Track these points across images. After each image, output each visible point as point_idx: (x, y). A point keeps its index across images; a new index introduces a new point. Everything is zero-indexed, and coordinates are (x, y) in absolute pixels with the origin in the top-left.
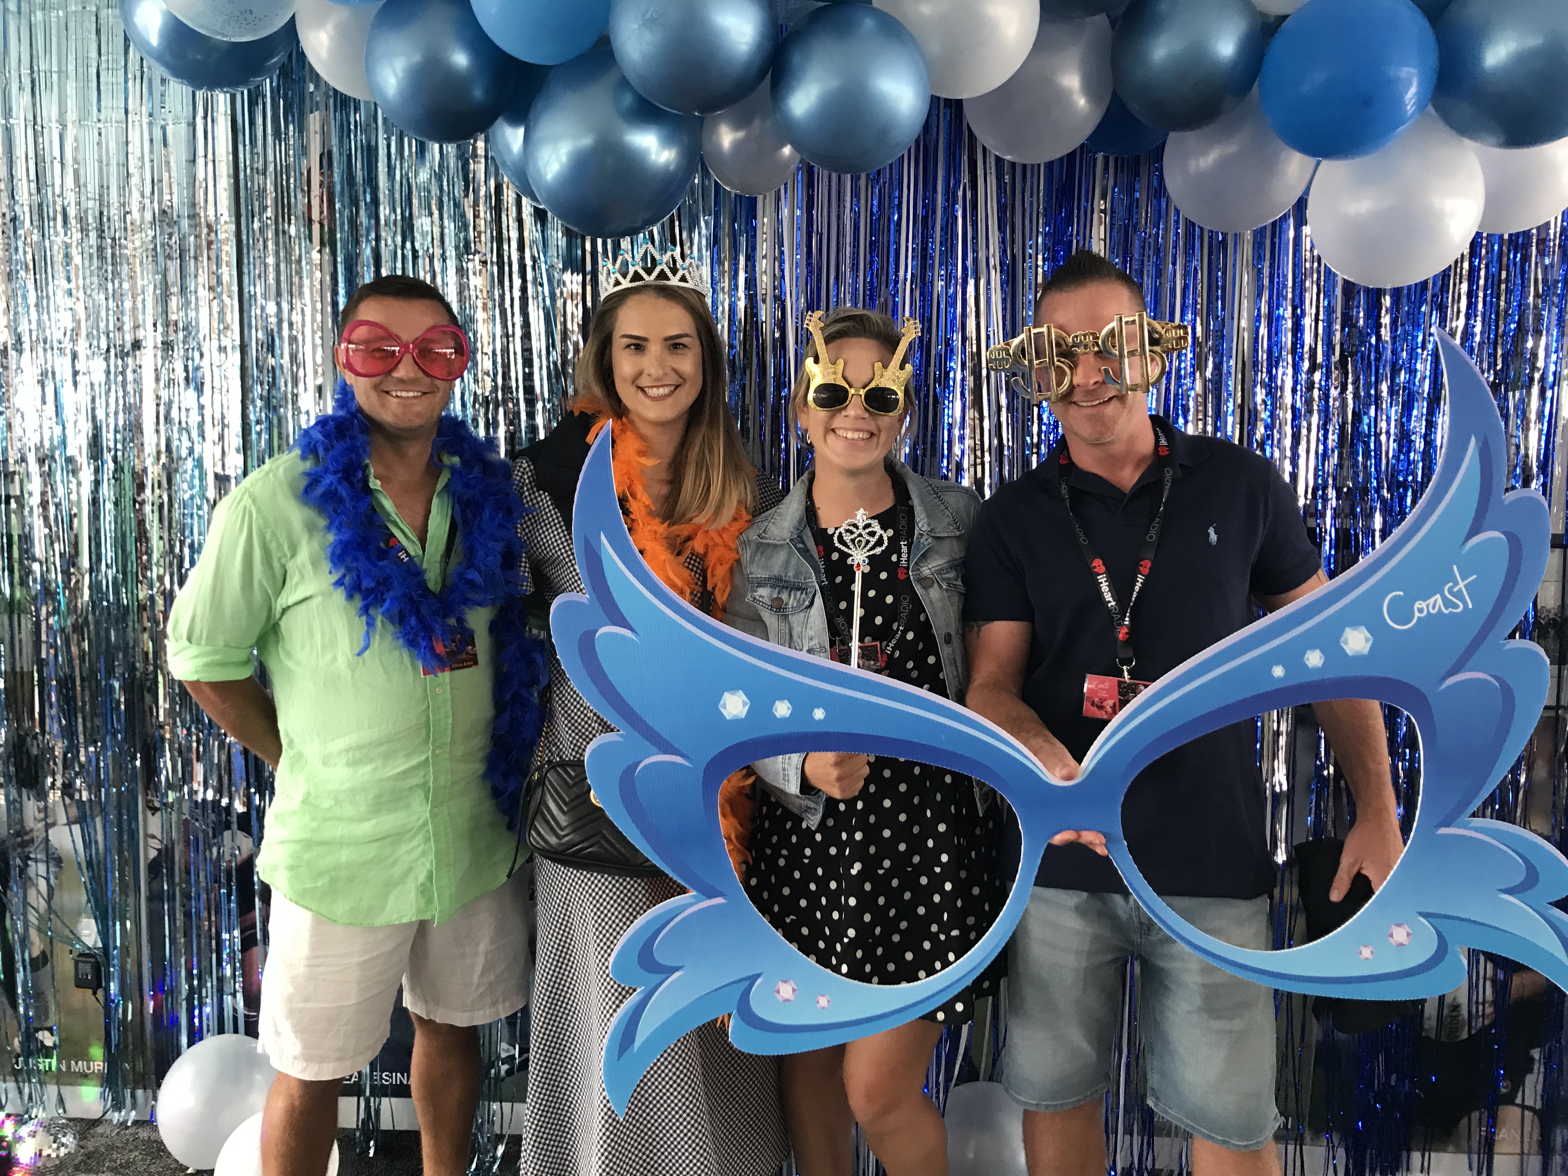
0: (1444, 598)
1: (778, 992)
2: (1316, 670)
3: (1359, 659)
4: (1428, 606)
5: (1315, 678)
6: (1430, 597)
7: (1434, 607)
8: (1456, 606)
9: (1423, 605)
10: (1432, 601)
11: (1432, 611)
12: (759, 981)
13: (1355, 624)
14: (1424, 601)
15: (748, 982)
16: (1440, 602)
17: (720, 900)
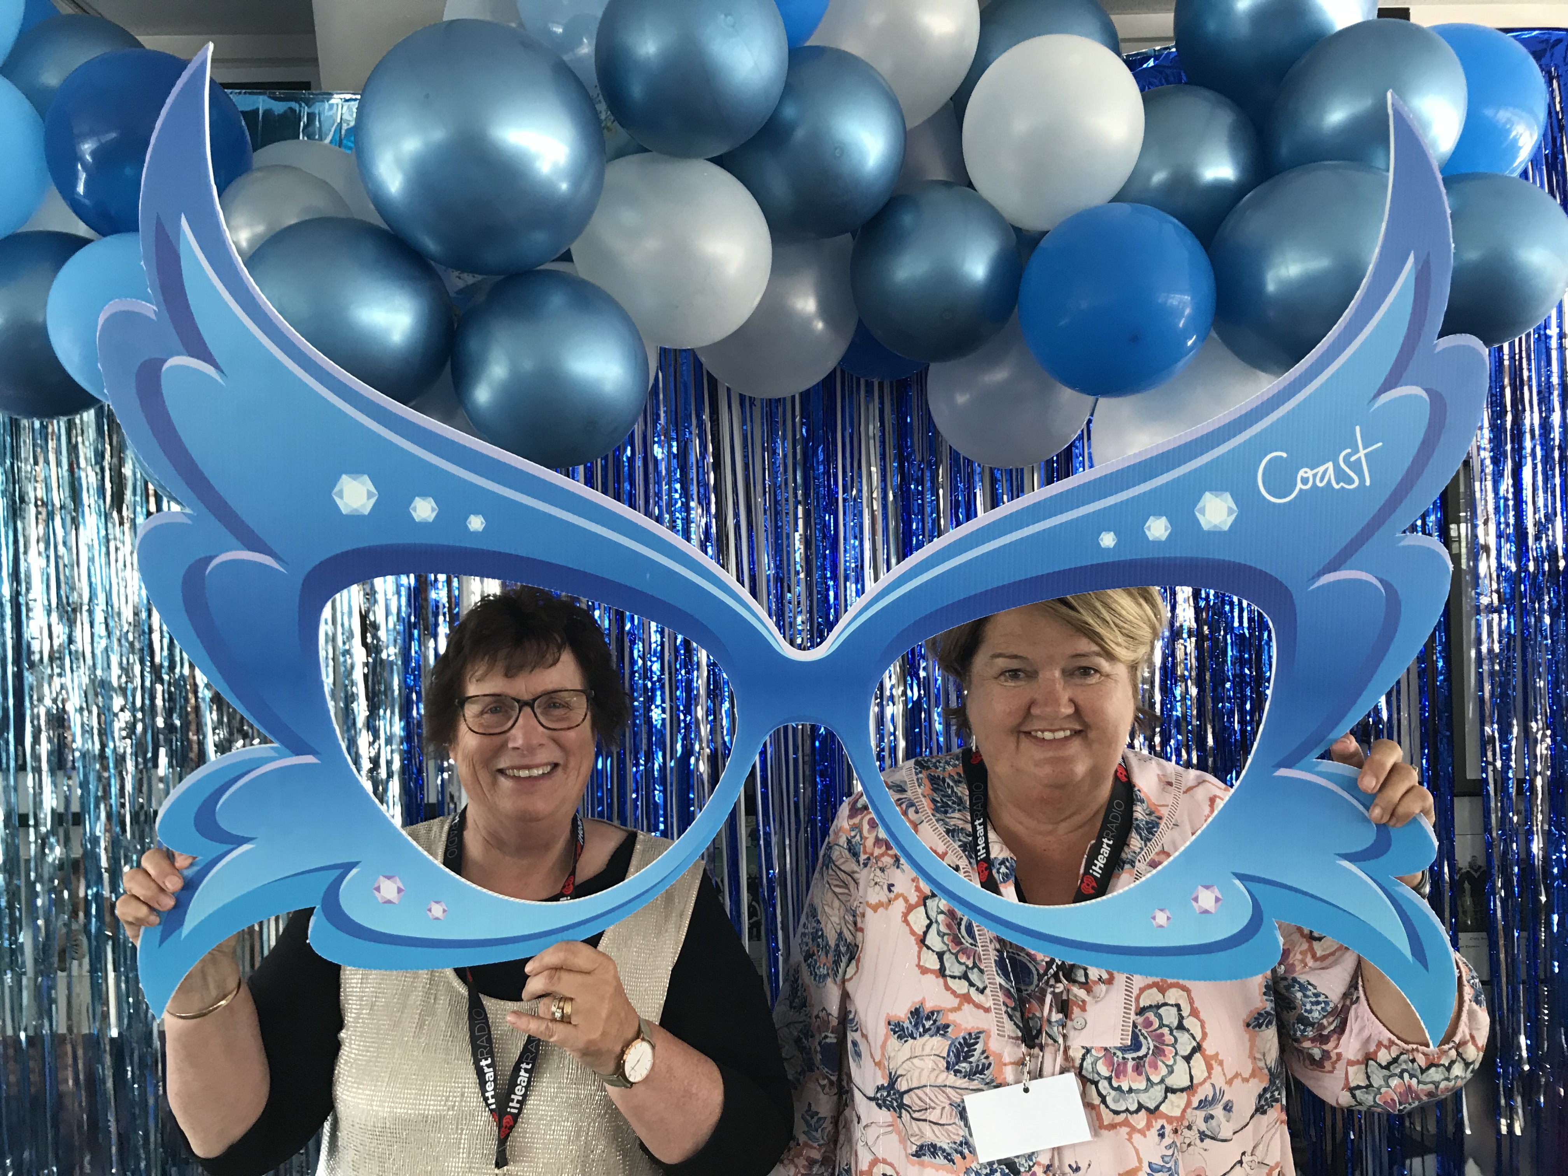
0: (1337, 467)
1: (378, 889)
2: (1157, 543)
3: (1215, 535)
5: (1154, 554)
6: (1318, 466)
7: (1322, 480)
8: (1351, 481)
9: (1310, 474)
10: (1321, 469)
11: (1318, 483)
12: (354, 871)
13: (1217, 489)
14: (1312, 469)
16: (1331, 471)
17: (310, 759)
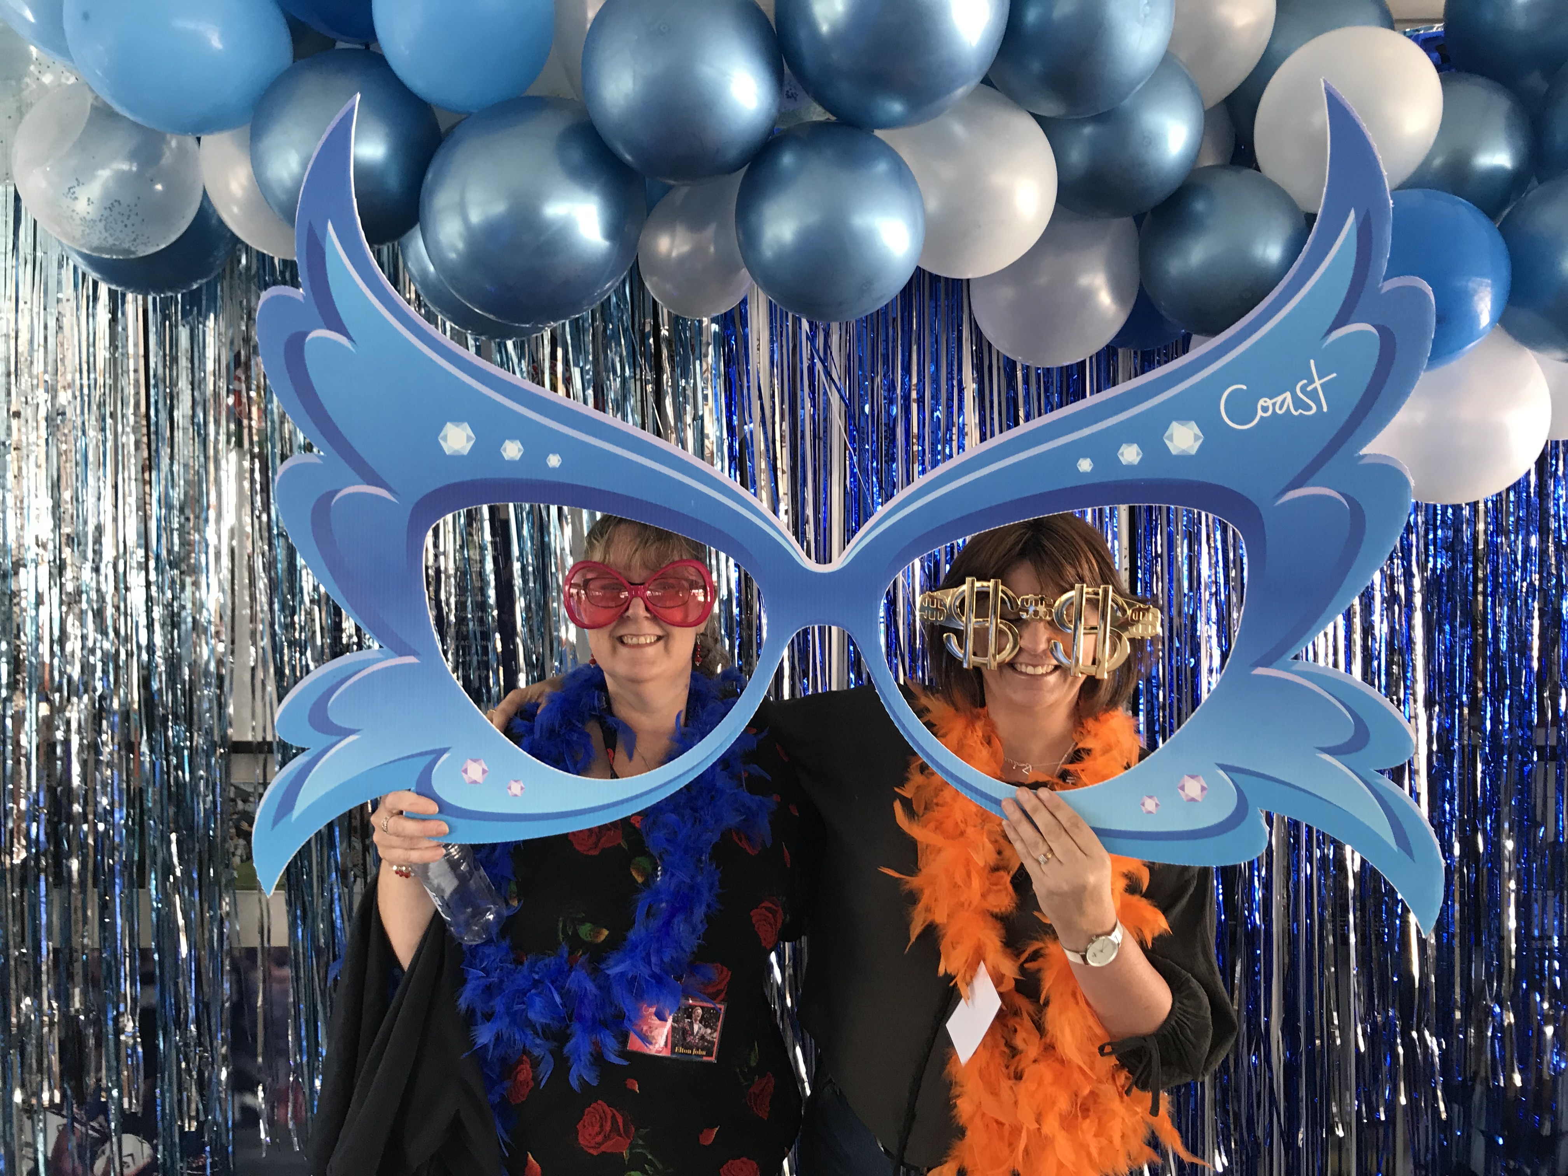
0: (1294, 396)
2: (1130, 467)
3: (1184, 459)
4: (1274, 404)
5: (1128, 477)
11: (1277, 410)
13: (1183, 418)
15: (433, 756)
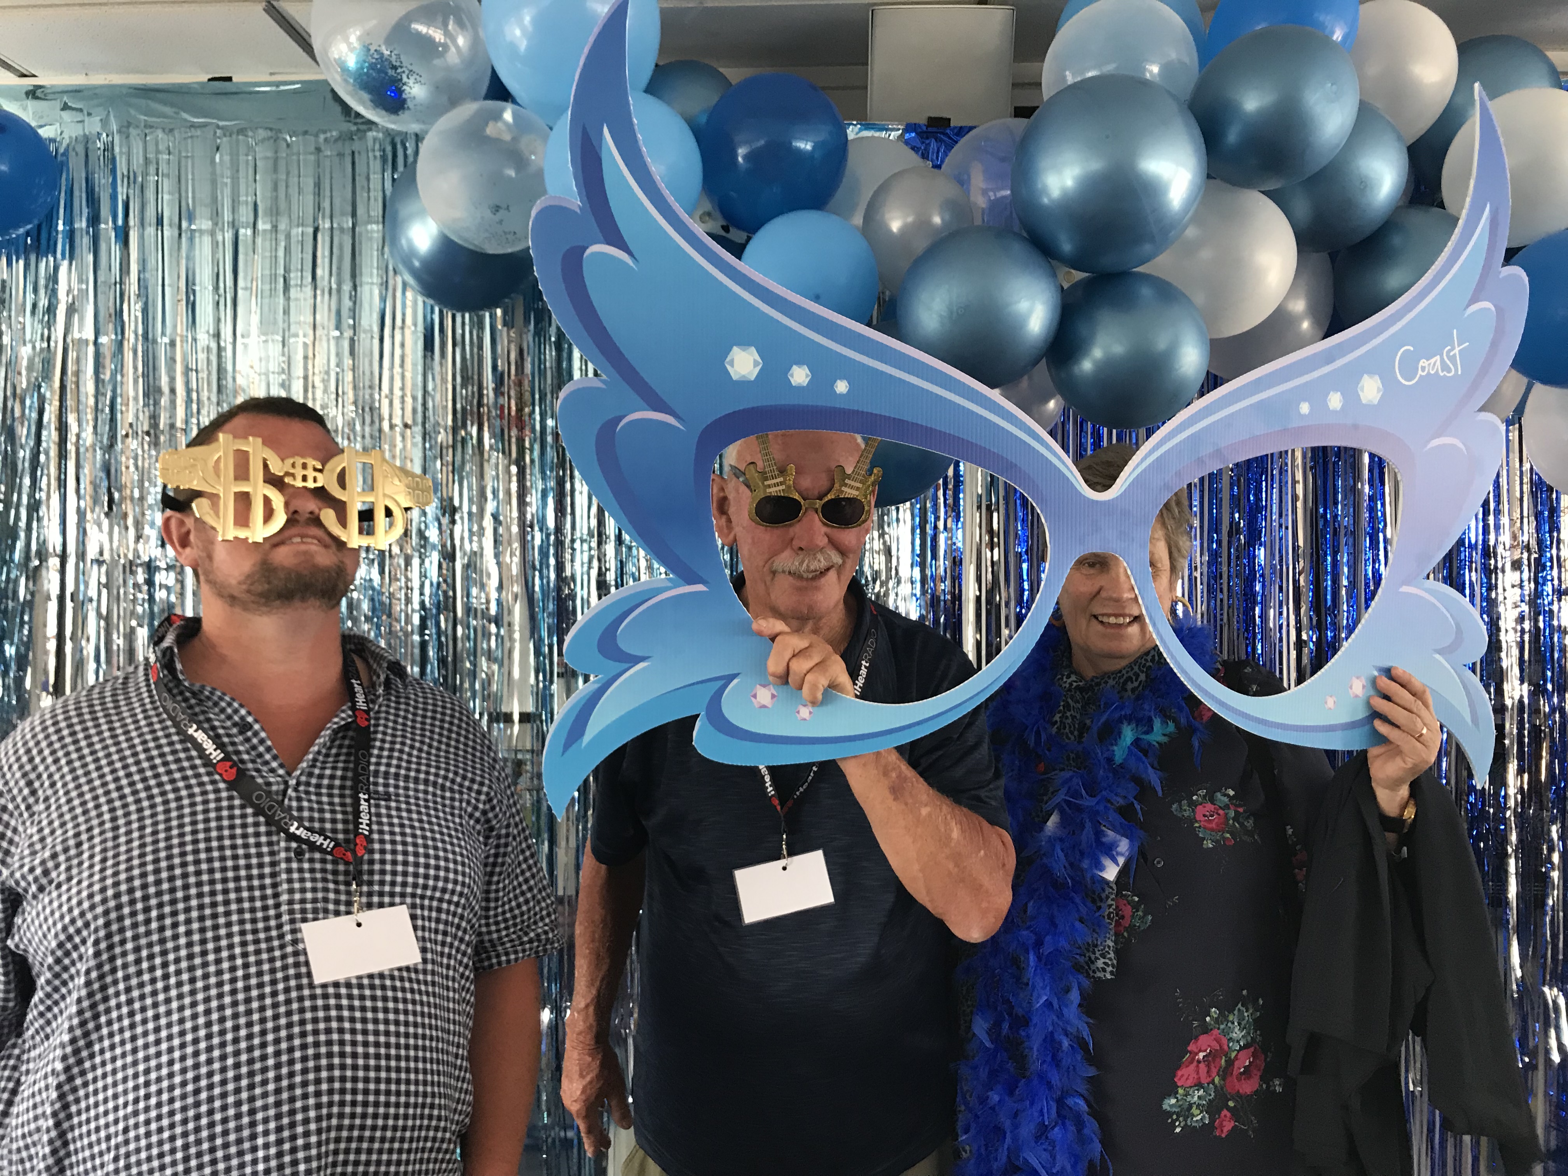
0: (1442, 360)
2: (1336, 411)
3: (1370, 407)
4: (1429, 366)
6: (1431, 358)
7: (1433, 369)
9: (1427, 364)
10: (1433, 361)
11: (1431, 371)
13: (1371, 372)
14: (1427, 360)
16: (1438, 362)
17: (700, 588)
